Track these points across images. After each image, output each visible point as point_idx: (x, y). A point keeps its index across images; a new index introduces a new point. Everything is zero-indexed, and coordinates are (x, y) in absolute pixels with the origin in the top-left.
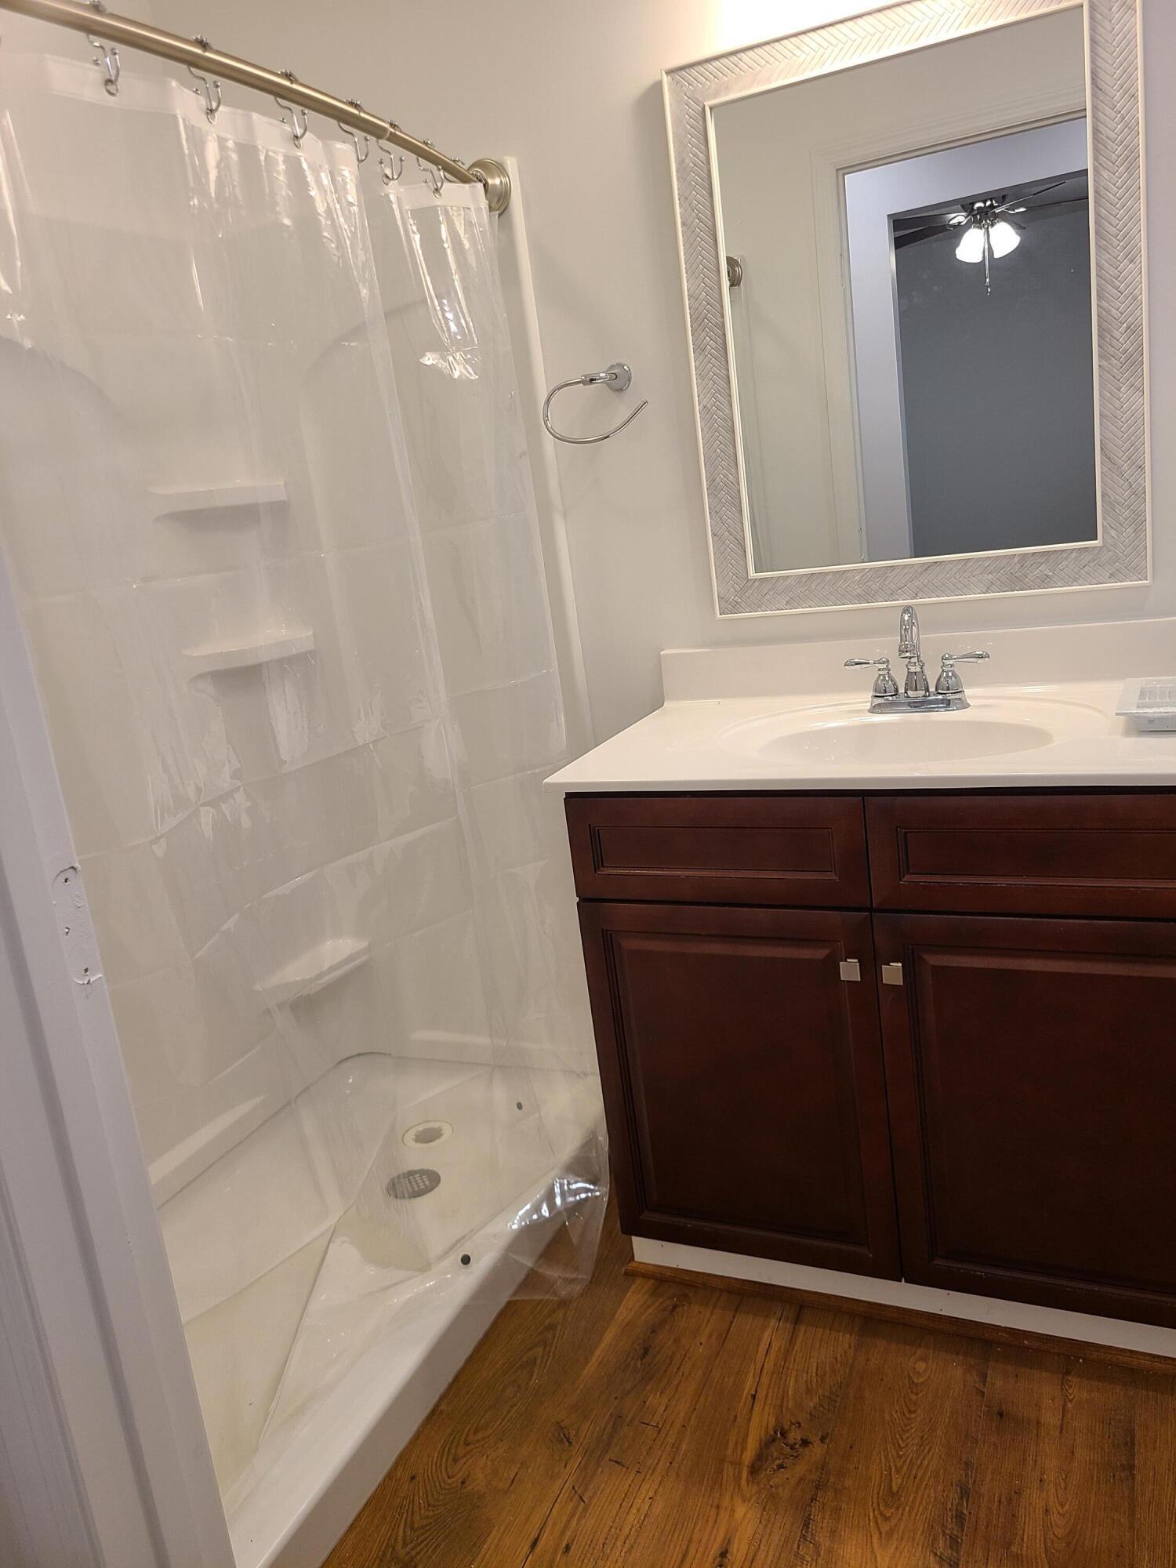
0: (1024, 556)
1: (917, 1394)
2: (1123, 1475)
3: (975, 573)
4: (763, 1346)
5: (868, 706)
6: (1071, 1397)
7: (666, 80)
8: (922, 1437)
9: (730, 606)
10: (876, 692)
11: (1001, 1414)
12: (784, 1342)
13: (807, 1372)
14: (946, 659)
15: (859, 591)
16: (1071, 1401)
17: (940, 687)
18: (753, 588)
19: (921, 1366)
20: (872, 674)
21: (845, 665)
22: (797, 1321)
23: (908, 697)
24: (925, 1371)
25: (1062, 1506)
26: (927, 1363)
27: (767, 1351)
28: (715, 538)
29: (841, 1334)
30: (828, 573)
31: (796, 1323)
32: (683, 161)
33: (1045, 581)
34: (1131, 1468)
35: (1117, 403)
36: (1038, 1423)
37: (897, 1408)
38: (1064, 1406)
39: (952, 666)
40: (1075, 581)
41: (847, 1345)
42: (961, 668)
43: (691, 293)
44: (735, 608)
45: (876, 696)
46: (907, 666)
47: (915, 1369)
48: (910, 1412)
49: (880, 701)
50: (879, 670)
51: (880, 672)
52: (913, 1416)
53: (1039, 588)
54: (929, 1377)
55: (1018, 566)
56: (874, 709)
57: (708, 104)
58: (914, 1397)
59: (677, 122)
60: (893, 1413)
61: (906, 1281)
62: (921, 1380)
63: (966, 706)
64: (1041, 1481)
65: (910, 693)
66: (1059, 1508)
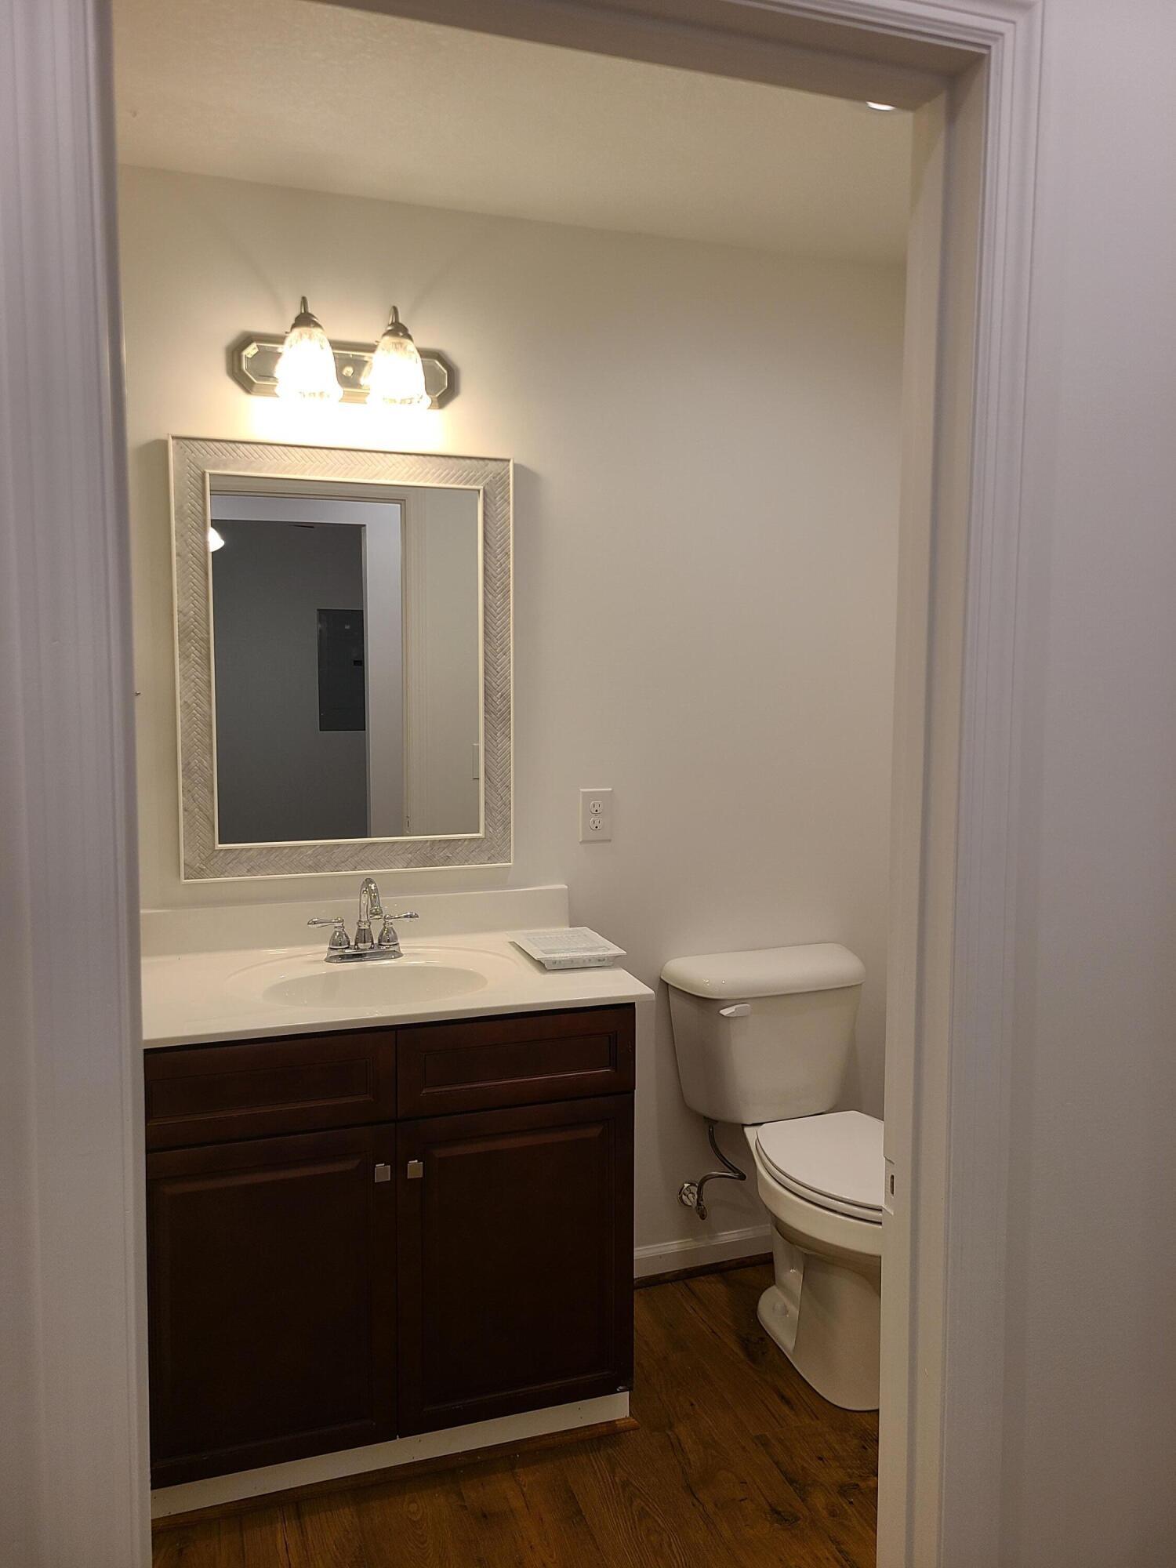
0: (433, 842)
1: (421, 1528)
2: (578, 1520)
3: (400, 852)
4: (280, 1545)
5: (325, 956)
6: (523, 1483)
7: (171, 442)
8: (440, 1557)
9: (193, 872)
10: (333, 944)
11: (485, 1516)
12: (297, 1536)
13: (329, 1550)
14: (388, 918)
15: (310, 863)
16: (525, 1486)
17: (383, 940)
18: (218, 857)
19: (413, 1507)
20: (329, 931)
21: (309, 924)
22: (299, 1516)
23: (358, 949)
24: (418, 1510)
25: (551, 1556)
26: (416, 1502)
27: (287, 1550)
28: (186, 813)
29: (341, 1510)
30: (285, 848)
31: (299, 1519)
32: (182, 507)
33: (447, 861)
34: (579, 1512)
35: (495, 743)
36: (511, 1511)
37: (412, 1545)
38: (522, 1490)
39: (391, 924)
40: (466, 862)
41: (350, 1517)
42: (398, 927)
43: (180, 609)
44: (200, 873)
45: (331, 949)
46: (358, 924)
47: (409, 1511)
48: (422, 1543)
49: (336, 953)
50: (336, 927)
51: (336, 929)
52: (426, 1545)
53: (443, 865)
54: (423, 1513)
55: (429, 849)
56: (329, 960)
57: (208, 471)
58: (419, 1532)
59: (178, 478)
60: (410, 1549)
61: (400, 1437)
62: (419, 1517)
63: (400, 955)
64: (531, 1547)
65: (361, 945)
66: (550, 1559)
